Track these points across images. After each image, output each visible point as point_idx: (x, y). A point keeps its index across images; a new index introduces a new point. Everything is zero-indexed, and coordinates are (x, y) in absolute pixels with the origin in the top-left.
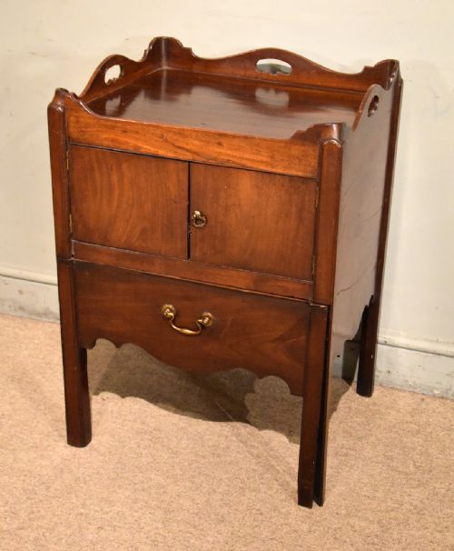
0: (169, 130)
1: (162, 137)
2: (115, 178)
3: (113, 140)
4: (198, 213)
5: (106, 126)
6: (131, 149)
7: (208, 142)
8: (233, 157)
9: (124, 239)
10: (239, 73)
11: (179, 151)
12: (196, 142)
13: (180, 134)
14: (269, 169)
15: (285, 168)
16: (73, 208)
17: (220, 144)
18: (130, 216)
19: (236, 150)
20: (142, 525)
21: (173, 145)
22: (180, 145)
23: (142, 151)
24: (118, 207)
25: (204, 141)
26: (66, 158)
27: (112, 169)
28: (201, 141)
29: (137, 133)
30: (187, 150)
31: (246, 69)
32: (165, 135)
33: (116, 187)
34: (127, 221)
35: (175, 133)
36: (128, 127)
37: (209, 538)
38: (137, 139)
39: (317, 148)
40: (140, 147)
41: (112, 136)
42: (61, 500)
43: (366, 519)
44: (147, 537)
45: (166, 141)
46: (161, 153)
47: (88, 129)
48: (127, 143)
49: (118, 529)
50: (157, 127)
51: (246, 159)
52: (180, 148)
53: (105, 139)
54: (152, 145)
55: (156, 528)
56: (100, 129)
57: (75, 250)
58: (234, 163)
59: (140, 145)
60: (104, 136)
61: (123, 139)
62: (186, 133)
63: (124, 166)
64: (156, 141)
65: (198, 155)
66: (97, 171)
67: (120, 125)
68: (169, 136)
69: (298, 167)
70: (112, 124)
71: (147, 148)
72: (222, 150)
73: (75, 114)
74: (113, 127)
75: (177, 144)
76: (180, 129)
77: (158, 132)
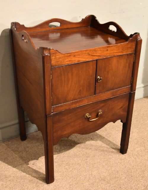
0: (90, 50)
1: (88, 54)
3: (70, 61)
4: (99, 77)
7: (104, 51)
8: (111, 53)
9: (73, 97)
11: (94, 57)
12: (100, 52)
13: (94, 51)
14: (122, 54)
15: (126, 52)
16: (53, 94)
17: (107, 50)
18: (75, 88)
19: (112, 51)
21: (92, 55)
23: (81, 61)
24: (71, 86)
26: (51, 74)
27: (69, 72)
28: (101, 51)
29: (79, 55)
30: (96, 56)
31: (45, 28)
33: (70, 79)
34: (74, 90)
35: (92, 51)
36: (76, 54)
37: (123, 178)
38: (79, 57)
39: (135, 42)
40: (80, 60)
41: (70, 59)
43: (138, 147)
45: (90, 55)
46: (87, 60)
47: (60, 60)
48: (75, 60)
50: (87, 50)
51: (115, 53)
54: (84, 58)
56: (65, 58)
57: (53, 110)
58: (111, 55)
59: (80, 59)
60: (66, 60)
61: (74, 59)
62: (97, 50)
63: (74, 69)
64: (86, 56)
65: (100, 56)
66: (63, 75)
67: (73, 54)
68: (91, 53)
69: (130, 50)
70: (70, 54)
71: (82, 60)
72: (108, 52)
73: (55, 55)
74: (70, 56)
75: (93, 55)
76: (95, 49)
77: (87, 52)
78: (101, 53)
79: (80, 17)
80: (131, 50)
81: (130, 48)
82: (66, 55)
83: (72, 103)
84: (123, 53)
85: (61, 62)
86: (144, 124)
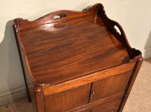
7: (100, 75)
8: (108, 75)
36: (70, 83)
41: (63, 88)
45: (85, 81)
59: (74, 86)
60: (60, 90)
61: (67, 87)
62: (92, 76)
64: (81, 82)
65: (96, 80)
67: (67, 84)
70: (63, 85)
75: (88, 80)
78: (97, 77)
79: (89, 2)
81: (129, 67)
82: (60, 86)
85: (54, 92)
86: (137, 94)
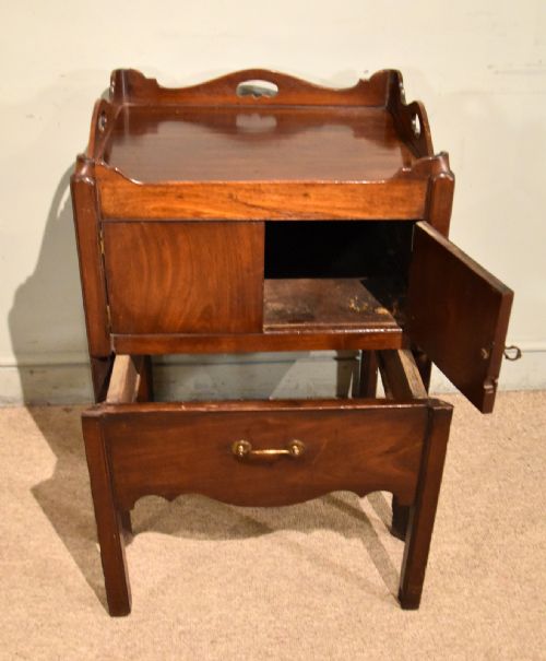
0: (239, 188)
1: (231, 196)
2: (167, 254)
3: (164, 210)
5: (154, 194)
6: (189, 217)
7: (291, 195)
8: (322, 207)
10: (217, 101)
11: (253, 210)
12: (276, 197)
13: (254, 190)
15: (386, 211)
16: (111, 297)
17: (306, 195)
18: (189, 293)
19: (325, 200)
20: (255, 624)
21: (246, 204)
22: (254, 203)
23: (206, 217)
24: (172, 287)
25: (285, 195)
26: (100, 239)
27: (163, 244)
28: (281, 194)
29: (197, 196)
30: (263, 208)
31: (225, 95)
32: (234, 193)
33: (170, 265)
34: (186, 301)
35: (247, 190)
36: (185, 191)
37: (329, 616)
38: (196, 204)
39: (425, 185)
40: (200, 213)
41: (163, 204)
42: (150, 622)
43: (454, 542)
44: (269, 636)
45: (236, 201)
46: (229, 215)
47: (130, 201)
48: (183, 210)
49: (233, 637)
50: (225, 186)
51: (339, 209)
52: (254, 206)
53: (154, 209)
54: (216, 208)
55: (270, 622)
56: (145, 198)
57: (115, 346)
59: (200, 210)
60: (152, 206)
61: (178, 205)
62: (263, 188)
63: (181, 237)
64: (223, 202)
65: (278, 212)
66: (143, 250)
67: (173, 190)
68: (240, 195)
69: (401, 209)
70: (164, 190)
71: (210, 212)
72: (308, 202)
73: (111, 185)
74: (164, 194)
76: (255, 185)
77: (226, 192)
78: (283, 202)
80: (405, 209)
81: (402, 200)
82: (150, 189)
83: (181, 339)
84: (371, 213)
85: (134, 208)
